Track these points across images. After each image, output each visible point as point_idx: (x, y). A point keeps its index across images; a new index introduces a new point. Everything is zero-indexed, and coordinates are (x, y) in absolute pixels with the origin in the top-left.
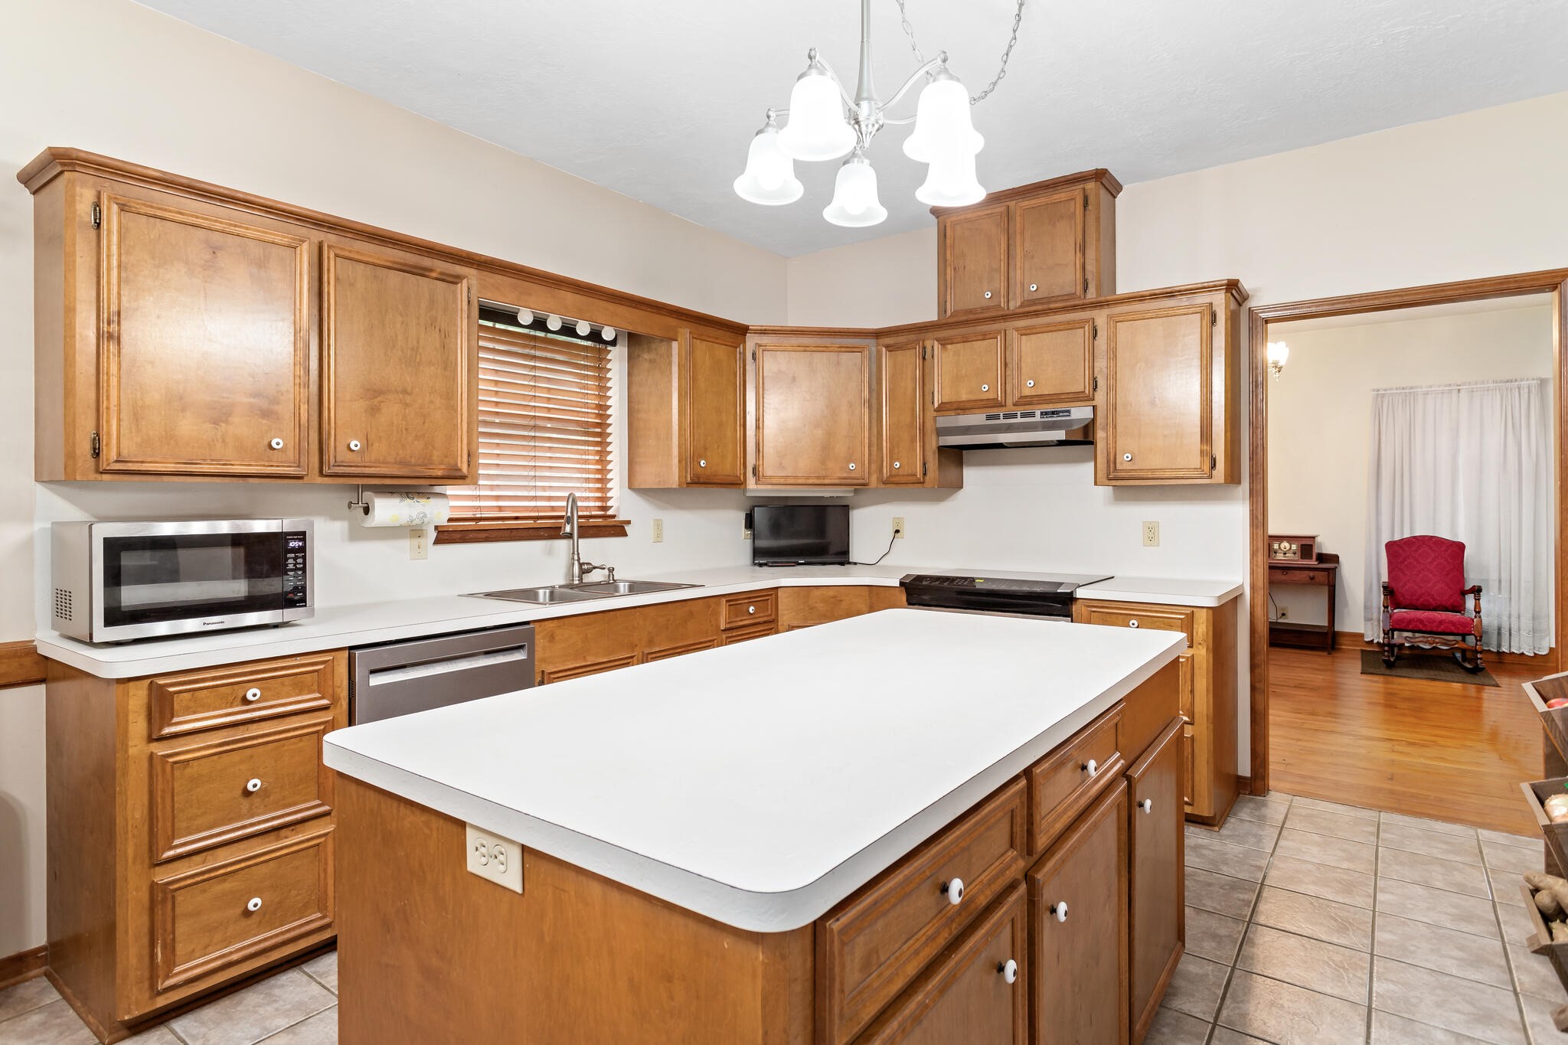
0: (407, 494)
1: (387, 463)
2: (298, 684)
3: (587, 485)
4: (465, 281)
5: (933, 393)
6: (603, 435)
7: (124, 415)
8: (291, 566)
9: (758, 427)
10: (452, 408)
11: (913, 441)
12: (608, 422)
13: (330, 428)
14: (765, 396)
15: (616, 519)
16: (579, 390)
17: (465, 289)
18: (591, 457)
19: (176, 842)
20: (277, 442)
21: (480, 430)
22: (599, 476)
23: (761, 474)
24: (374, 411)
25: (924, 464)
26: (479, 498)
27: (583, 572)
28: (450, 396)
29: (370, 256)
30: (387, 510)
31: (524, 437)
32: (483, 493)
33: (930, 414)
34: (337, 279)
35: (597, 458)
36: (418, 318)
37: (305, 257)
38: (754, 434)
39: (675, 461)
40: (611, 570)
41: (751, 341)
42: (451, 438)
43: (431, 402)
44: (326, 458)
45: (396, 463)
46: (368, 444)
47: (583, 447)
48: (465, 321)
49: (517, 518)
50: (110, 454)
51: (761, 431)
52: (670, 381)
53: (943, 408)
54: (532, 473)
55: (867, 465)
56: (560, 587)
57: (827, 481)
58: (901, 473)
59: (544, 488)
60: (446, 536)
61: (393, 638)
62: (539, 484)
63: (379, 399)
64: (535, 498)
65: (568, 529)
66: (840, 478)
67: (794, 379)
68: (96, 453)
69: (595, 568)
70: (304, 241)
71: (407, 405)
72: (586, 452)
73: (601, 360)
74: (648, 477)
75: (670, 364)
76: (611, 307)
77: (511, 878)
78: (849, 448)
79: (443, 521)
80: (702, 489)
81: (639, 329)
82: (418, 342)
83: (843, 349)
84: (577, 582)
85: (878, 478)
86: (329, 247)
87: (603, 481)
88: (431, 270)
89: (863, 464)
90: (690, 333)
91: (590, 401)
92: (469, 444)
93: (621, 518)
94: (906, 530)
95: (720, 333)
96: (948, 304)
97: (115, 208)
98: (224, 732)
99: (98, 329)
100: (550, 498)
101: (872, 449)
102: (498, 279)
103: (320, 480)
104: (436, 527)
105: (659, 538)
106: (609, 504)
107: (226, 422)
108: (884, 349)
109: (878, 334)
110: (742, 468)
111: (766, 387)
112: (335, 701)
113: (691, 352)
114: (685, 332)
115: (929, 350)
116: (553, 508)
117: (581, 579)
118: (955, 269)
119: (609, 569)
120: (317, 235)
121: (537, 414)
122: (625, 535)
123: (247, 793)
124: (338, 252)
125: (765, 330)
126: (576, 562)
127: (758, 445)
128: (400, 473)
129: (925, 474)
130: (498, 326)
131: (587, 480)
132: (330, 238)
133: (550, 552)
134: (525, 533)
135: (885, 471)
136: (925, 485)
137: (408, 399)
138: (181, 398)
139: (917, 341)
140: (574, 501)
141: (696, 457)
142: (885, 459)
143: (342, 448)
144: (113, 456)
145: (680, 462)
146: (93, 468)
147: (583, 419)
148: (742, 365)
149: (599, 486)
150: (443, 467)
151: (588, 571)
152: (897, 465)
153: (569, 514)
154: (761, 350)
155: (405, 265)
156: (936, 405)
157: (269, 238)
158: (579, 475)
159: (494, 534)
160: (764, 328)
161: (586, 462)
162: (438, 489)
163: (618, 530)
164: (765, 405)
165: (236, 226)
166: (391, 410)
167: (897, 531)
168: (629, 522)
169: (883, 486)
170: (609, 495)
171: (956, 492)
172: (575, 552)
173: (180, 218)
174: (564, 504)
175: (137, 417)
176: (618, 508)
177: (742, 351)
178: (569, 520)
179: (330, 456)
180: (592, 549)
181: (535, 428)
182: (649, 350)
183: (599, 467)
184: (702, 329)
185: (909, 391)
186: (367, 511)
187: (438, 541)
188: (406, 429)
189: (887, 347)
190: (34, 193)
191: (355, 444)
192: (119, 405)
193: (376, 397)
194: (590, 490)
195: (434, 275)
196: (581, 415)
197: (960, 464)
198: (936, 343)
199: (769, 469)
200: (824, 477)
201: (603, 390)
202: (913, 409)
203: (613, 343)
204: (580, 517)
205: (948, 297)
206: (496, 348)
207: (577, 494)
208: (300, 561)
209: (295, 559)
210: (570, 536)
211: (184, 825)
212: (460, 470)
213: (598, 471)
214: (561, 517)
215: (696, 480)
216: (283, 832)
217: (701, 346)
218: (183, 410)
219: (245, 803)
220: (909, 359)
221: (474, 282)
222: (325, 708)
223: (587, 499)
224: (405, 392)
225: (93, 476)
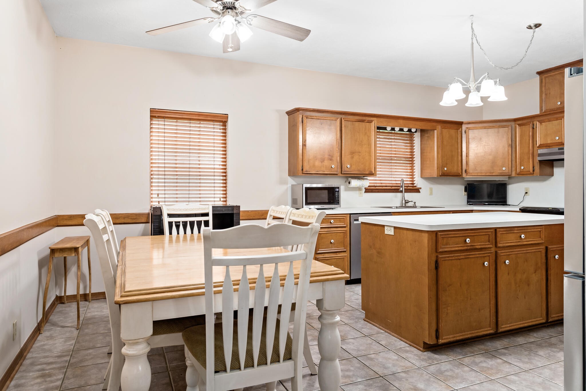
0: (359, 179)
1: (355, 170)
2: (340, 220)
3: (407, 177)
4: (373, 122)
5: (537, 141)
6: (412, 161)
7: (307, 162)
8: (336, 195)
9: (467, 156)
10: (370, 156)
11: (529, 158)
12: (414, 157)
13: (343, 162)
14: (469, 145)
15: (417, 187)
16: (405, 147)
17: (373, 124)
18: (408, 168)
19: (319, 250)
20: (333, 166)
21: (377, 161)
22: (411, 174)
23: (468, 172)
24: (352, 158)
25: (533, 167)
26: (376, 180)
27: (406, 203)
28: (370, 153)
29: (352, 119)
30: (355, 183)
31: (388, 163)
32: (377, 179)
33: (536, 149)
34: (345, 126)
35: (410, 168)
36: (362, 133)
37: (338, 121)
38: (465, 158)
39: (436, 168)
40: (415, 203)
41: (464, 127)
42: (370, 164)
43: (365, 155)
44: (342, 169)
45: (357, 170)
46: (351, 166)
47: (406, 165)
48: (374, 132)
49: (386, 186)
50: (304, 170)
51: (468, 157)
52: (434, 143)
53: (541, 146)
54: (391, 173)
55: (510, 168)
56: (399, 206)
58: (524, 171)
59: (394, 178)
60: (367, 190)
61: (359, 213)
62: (392, 176)
63: (354, 155)
64: (391, 180)
65: (401, 189)
66: (499, 173)
67: (481, 139)
68: (302, 170)
69: (410, 202)
70: (338, 119)
71: (360, 156)
72: (407, 166)
73: (411, 137)
74: (427, 174)
75: (434, 137)
76: (414, 122)
77: (392, 233)
78: (503, 162)
79: (367, 186)
80: (445, 177)
81: (423, 128)
82: (362, 139)
83: (500, 127)
84: (404, 206)
85: (515, 173)
86: (343, 119)
87: (413, 175)
88: (365, 120)
89: (509, 168)
90: (441, 127)
91: (408, 151)
92: (375, 165)
93: (418, 187)
94: (530, 193)
95: (452, 125)
96: (543, 108)
97: (305, 118)
98: (327, 229)
99: (303, 144)
100: (396, 181)
101: (513, 162)
102: (382, 119)
103: (341, 175)
104: (365, 188)
105: (431, 194)
106: (414, 182)
107: (324, 162)
108: (517, 126)
109: (515, 120)
110: (461, 170)
111: (470, 142)
112: (347, 226)
113: (442, 133)
114: (439, 127)
115: (535, 125)
116: (397, 184)
117: (405, 205)
118: (546, 94)
119: (414, 202)
120: (340, 116)
121: (392, 156)
122: (420, 192)
123: (331, 243)
124: (345, 120)
125: (469, 123)
126: (404, 200)
127: (467, 162)
128: (358, 173)
129: (534, 171)
130: (381, 131)
131: (407, 175)
132: (343, 116)
133: (396, 197)
134: (388, 191)
135: (518, 170)
136: (534, 175)
137: (360, 154)
138: (316, 157)
139: (530, 122)
140: (403, 181)
141: (443, 167)
142: (518, 166)
143: (346, 167)
144: (305, 170)
145: (437, 168)
146: (302, 173)
147: (406, 156)
148: (460, 135)
149: (411, 177)
150: (368, 171)
151: (408, 203)
152: (522, 168)
153: (402, 185)
154: (468, 130)
155: (359, 120)
156: (538, 145)
157: (332, 119)
158: (405, 174)
159: (380, 190)
160: (469, 122)
161: (407, 169)
162: (365, 178)
163: (417, 190)
164: (469, 148)
165: (325, 118)
166: (356, 157)
167: (526, 193)
168: (421, 188)
169: (518, 176)
170: (414, 180)
171: (550, 178)
172: (403, 197)
173: (316, 118)
174: (400, 182)
175: (309, 161)
176: (417, 184)
177: (460, 130)
178: (402, 186)
179: (343, 169)
180: (409, 196)
181: (391, 160)
182: (427, 133)
183: (411, 171)
184: (445, 125)
185: (527, 141)
186: (349, 183)
187: (365, 192)
188: (360, 162)
189: (518, 125)
190: (288, 115)
191: (348, 166)
192: (306, 160)
193: (353, 154)
194: (408, 178)
195: (366, 121)
196: (405, 155)
197: (552, 167)
198: (538, 122)
199: (470, 170)
200: (493, 173)
201: (412, 146)
202: (529, 147)
203: (416, 132)
204: (405, 186)
205: (543, 105)
206: (380, 137)
207: (404, 179)
208: (338, 194)
209: (337, 193)
210: (401, 192)
211: (321, 247)
212: (372, 172)
213: (411, 172)
214: (399, 186)
215: (443, 174)
216: (337, 253)
217: (445, 131)
218: (316, 160)
219: (331, 245)
220: (528, 129)
221: (376, 121)
222: (345, 227)
223: (407, 181)
224: (359, 152)
225: (302, 174)
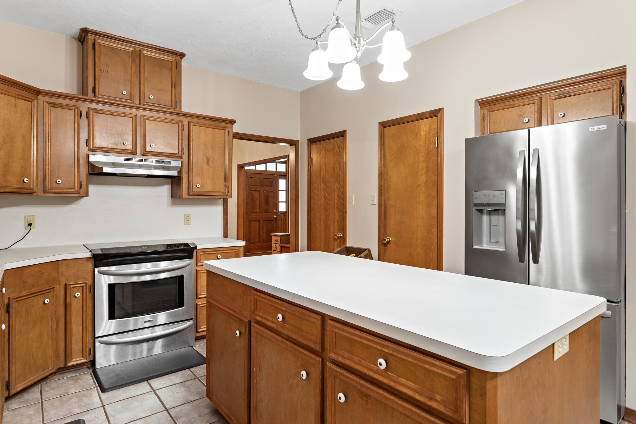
25: (80, 182)
33: (85, 152)
53: (96, 150)
55: (34, 180)
57: (7, 190)
58: (62, 186)
78: (23, 167)
96: (97, 89)
108: (47, 104)
118: (101, 70)
129: (81, 188)
135: (47, 185)
136: (80, 195)
139: (76, 106)
142: (47, 176)
152: (59, 181)
156: (91, 147)
167: (30, 225)
169: (46, 195)
189: (50, 104)
198: (90, 110)
205: (97, 85)
220: (69, 116)
